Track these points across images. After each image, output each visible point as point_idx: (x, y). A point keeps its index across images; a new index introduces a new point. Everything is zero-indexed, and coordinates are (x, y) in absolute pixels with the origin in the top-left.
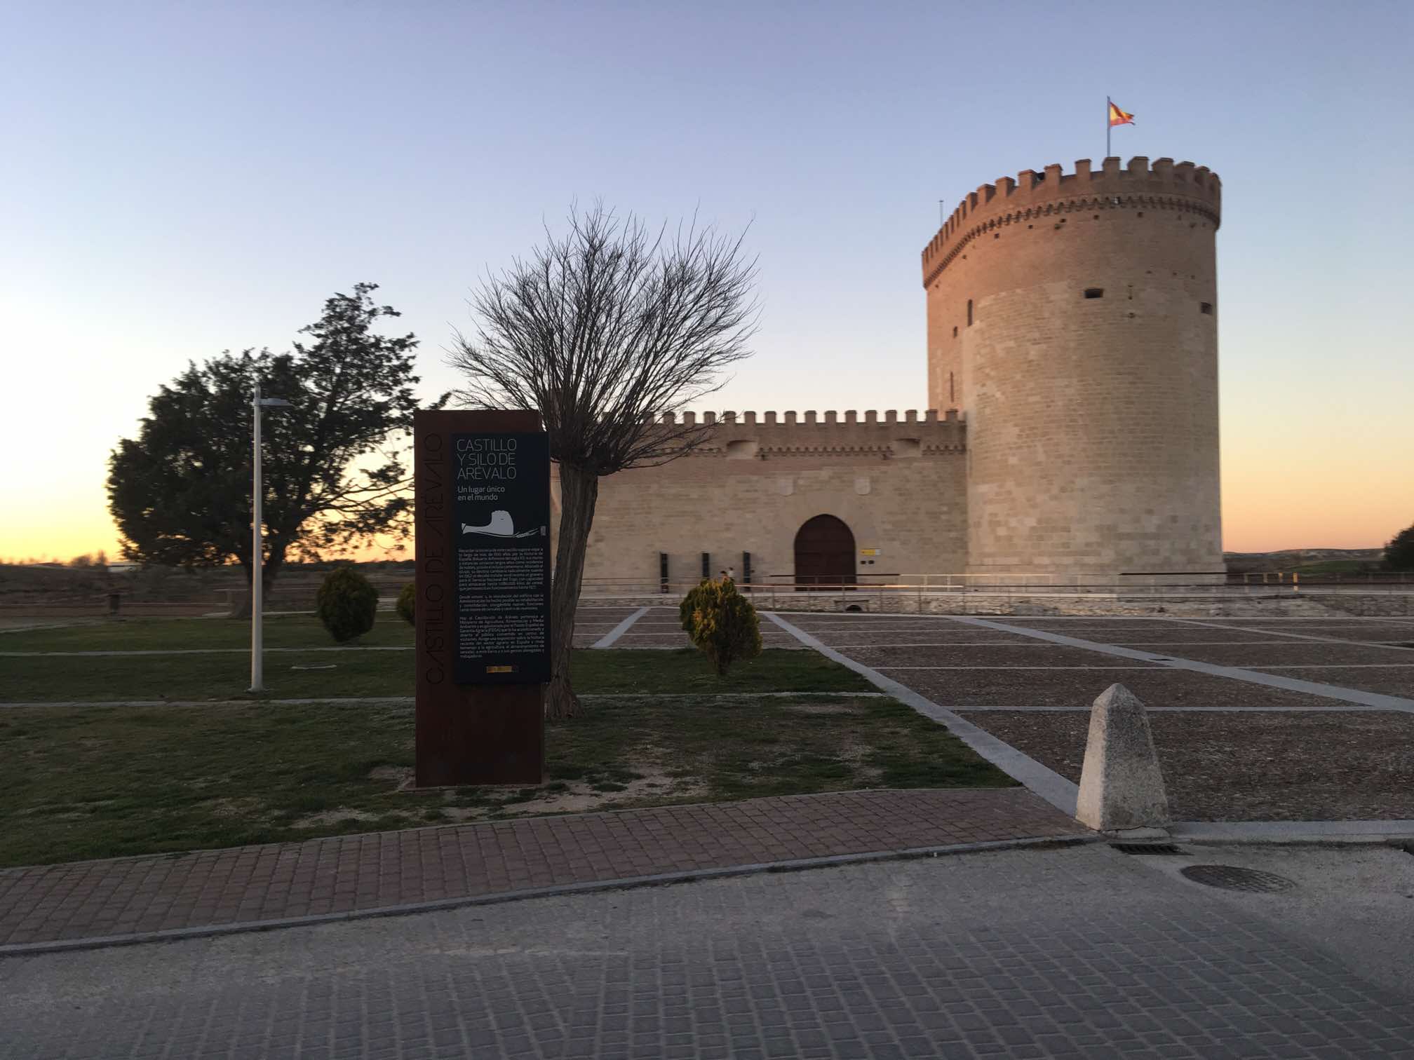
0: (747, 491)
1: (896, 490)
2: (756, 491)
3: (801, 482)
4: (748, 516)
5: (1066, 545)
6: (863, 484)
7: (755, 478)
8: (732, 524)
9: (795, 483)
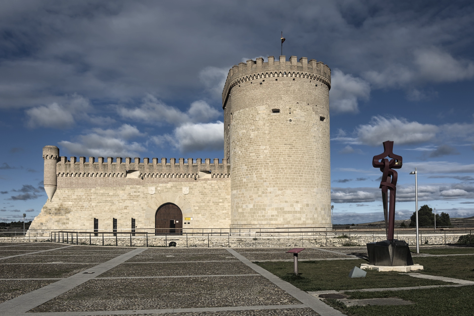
0: (135, 192)
1: (200, 192)
2: (139, 192)
3: (159, 188)
4: (135, 203)
5: (264, 216)
6: (185, 190)
7: (138, 186)
8: (128, 207)
9: (156, 189)
